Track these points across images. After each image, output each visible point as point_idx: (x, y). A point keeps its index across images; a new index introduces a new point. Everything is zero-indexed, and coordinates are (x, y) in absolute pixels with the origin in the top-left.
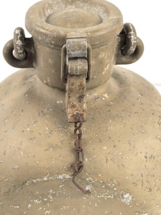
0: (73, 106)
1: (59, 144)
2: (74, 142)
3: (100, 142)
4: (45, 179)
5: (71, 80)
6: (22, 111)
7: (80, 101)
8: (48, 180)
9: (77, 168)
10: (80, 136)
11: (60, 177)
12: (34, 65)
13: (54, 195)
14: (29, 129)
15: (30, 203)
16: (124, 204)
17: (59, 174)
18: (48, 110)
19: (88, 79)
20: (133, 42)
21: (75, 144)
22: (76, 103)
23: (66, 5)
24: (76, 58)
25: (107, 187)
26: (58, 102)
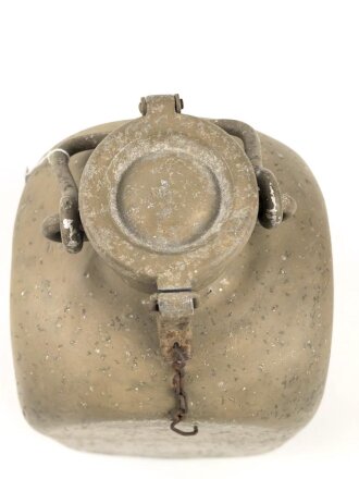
1: (149, 381)
2: (171, 378)
3: (214, 375)
6: (84, 311)
14: (98, 351)
18: (127, 316)
21: (174, 382)
23: (152, 143)
26: (143, 302)
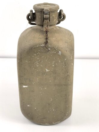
0: (46, 28)
1: (42, 38)
2: (45, 37)
4: (38, 46)
5: (45, 21)
7: (47, 27)
8: (38, 47)
9: (46, 43)
10: (47, 35)
11: (42, 45)
12: (35, 20)
13: (40, 52)
15: (33, 55)
16: (59, 55)
17: (41, 44)
19: (49, 21)
20: (62, 13)
22: (46, 27)
24: (46, 14)
25: (54, 49)
